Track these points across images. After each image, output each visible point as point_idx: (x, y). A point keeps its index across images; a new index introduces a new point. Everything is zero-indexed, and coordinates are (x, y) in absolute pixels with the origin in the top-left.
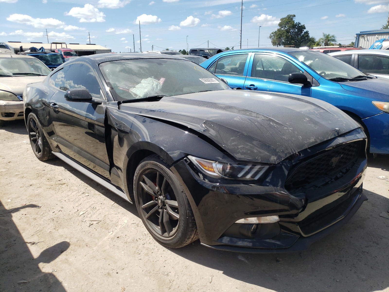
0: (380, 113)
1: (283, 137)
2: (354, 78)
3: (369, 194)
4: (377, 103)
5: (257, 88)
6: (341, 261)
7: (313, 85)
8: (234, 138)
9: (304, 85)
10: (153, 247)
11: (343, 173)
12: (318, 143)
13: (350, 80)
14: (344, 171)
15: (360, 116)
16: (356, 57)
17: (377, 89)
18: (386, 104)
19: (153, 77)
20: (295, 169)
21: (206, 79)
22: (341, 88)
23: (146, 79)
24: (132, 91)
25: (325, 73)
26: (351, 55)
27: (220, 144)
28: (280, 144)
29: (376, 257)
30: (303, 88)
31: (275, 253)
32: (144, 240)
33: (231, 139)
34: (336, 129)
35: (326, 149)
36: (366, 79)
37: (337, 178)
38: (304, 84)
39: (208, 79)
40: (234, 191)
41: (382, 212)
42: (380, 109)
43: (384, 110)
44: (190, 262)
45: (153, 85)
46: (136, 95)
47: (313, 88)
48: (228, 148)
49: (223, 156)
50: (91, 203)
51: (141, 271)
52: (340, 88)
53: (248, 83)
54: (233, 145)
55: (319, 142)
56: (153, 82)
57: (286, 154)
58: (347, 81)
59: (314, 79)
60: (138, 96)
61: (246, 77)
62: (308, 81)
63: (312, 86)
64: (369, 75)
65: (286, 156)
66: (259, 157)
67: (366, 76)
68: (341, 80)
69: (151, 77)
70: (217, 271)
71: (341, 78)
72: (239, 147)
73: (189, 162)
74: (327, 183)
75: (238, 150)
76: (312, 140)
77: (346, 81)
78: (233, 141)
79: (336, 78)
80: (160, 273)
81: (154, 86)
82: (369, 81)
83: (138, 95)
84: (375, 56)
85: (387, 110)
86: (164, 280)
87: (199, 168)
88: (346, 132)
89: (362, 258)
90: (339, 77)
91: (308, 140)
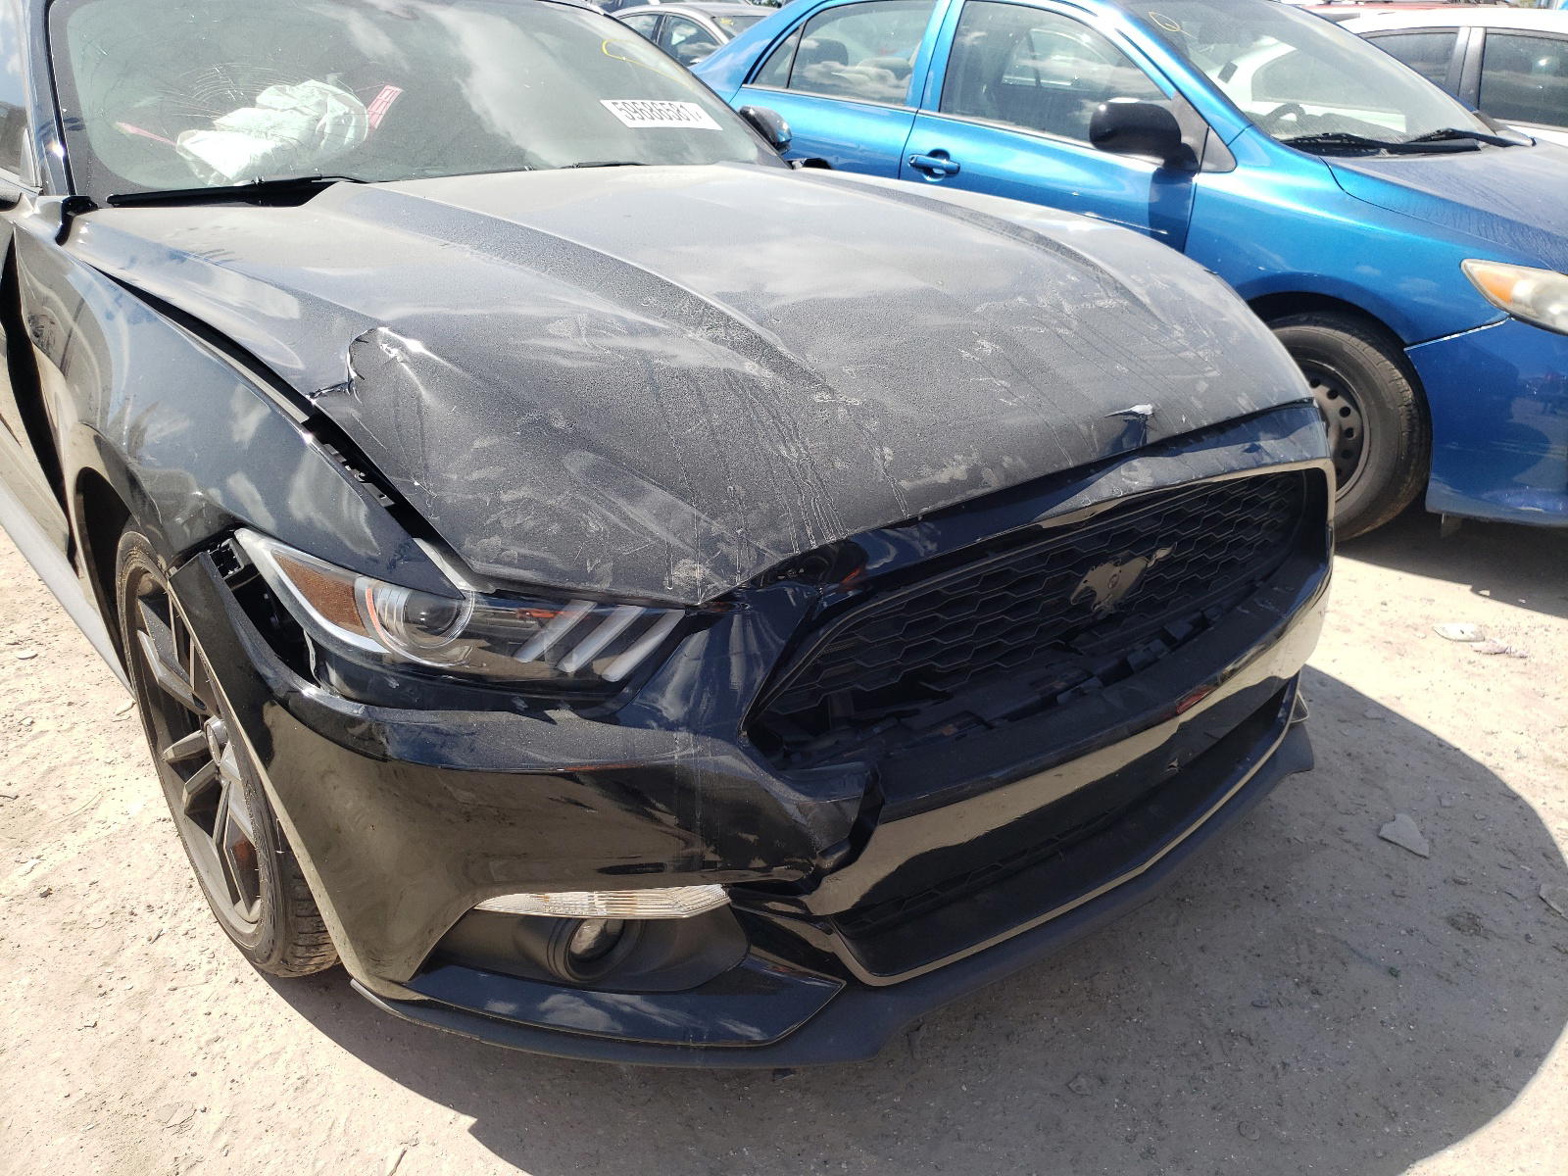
0: (1493, 320)
1: (782, 448)
2: (1413, 138)
3: (1371, 714)
4: (1485, 272)
5: (959, 168)
6: (1102, 1080)
7: (1206, 165)
8: (496, 440)
9: (1165, 165)
10: (193, 956)
11: (1170, 641)
12: (988, 490)
13: (1396, 149)
14: (1180, 629)
15: (1399, 332)
16: (1476, 42)
17: (1505, 203)
18: (1524, 277)
19: (331, 77)
20: (821, 632)
21: (641, 106)
22: (1331, 186)
23: (287, 87)
24: (187, 144)
25: (1300, 112)
26: (1453, 31)
27: (398, 476)
28: (743, 493)
29: (1284, 1065)
30: (1159, 177)
31: (699, 1067)
32: (169, 915)
33: (477, 444)
34: (1137, 409)
35: (1045, 525)
36: (1476, 149)
37: (1123, 671)
38: (1164, 157)
39: (660, 107)
40: (445, 751)
41: (1399, 816)
42: (1495, 302)
43: (1511, 308)
44: (339, 1052)
45: (318, 120)
46: (207, 168)
47: (1199, 180)
48: (439, 499)
49: (401, 546)
50: (22, 698)
51: (62, 1096)
52: (1325, 184)
53: (923, 142)
54: (475, 486)
55: (994, 482)
56: (322, 105)
57: (760, 554)
58: (1377, 153)
59: (1212, 134)
60: (215, 174)
61: (916, 110)
62: (1186, 146)
63: (1199, 170)
64: (1502, 128)
65: (758, 564)
66: (603, 562)
67: (1489, 133)
68: (1349, 145)
69: (320, 74)
70: (449, 1114)
71: (1349, 137)
72: (505, 497)
73: (243, 567)
74: (1049, 703)
75: (493, 518)
76: (955, 470)
77: (1372, 154)
78: (484, 458)
79: (1320, 134)
80: (151, 1116)
81: (321, 122)
82: (1490, 156)
83: (212, 170)
84: (1558, 44)
85: (1527, 306)
86: (147, 1159)
87: (286, 603)
88: (1194, 427)
89: (1211, 1068)
90: (1338, 131)
91: (926, 470)
